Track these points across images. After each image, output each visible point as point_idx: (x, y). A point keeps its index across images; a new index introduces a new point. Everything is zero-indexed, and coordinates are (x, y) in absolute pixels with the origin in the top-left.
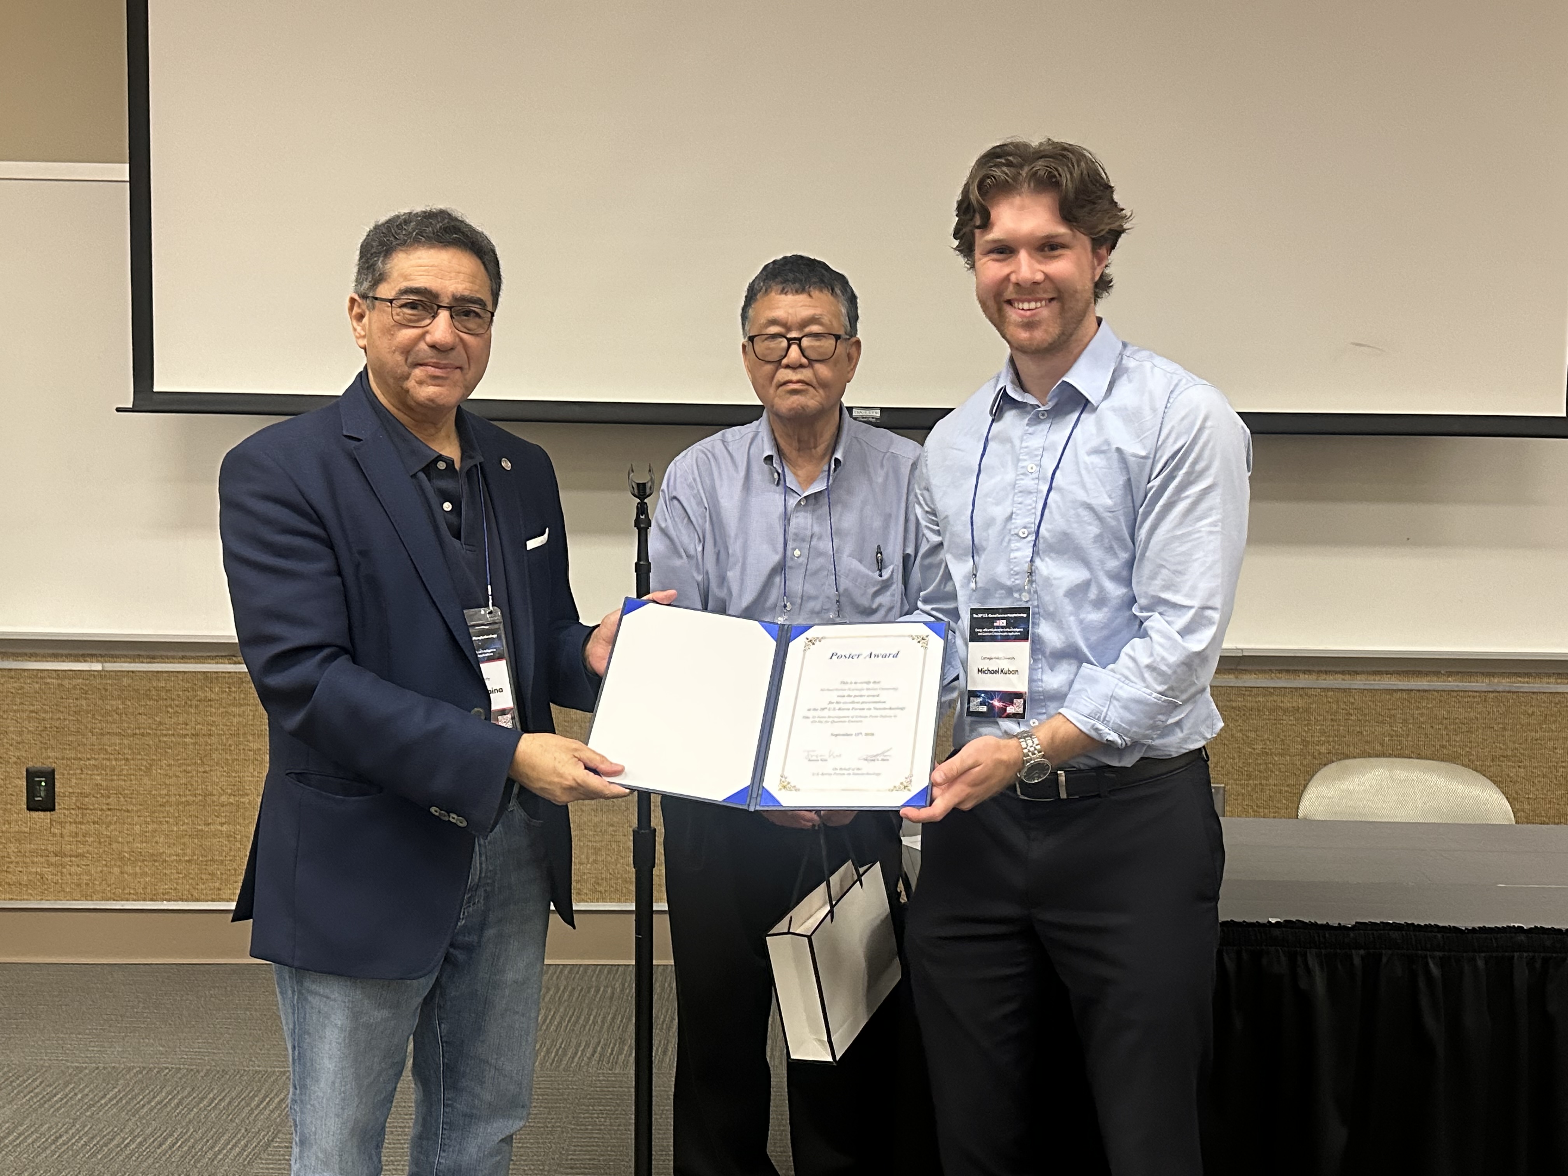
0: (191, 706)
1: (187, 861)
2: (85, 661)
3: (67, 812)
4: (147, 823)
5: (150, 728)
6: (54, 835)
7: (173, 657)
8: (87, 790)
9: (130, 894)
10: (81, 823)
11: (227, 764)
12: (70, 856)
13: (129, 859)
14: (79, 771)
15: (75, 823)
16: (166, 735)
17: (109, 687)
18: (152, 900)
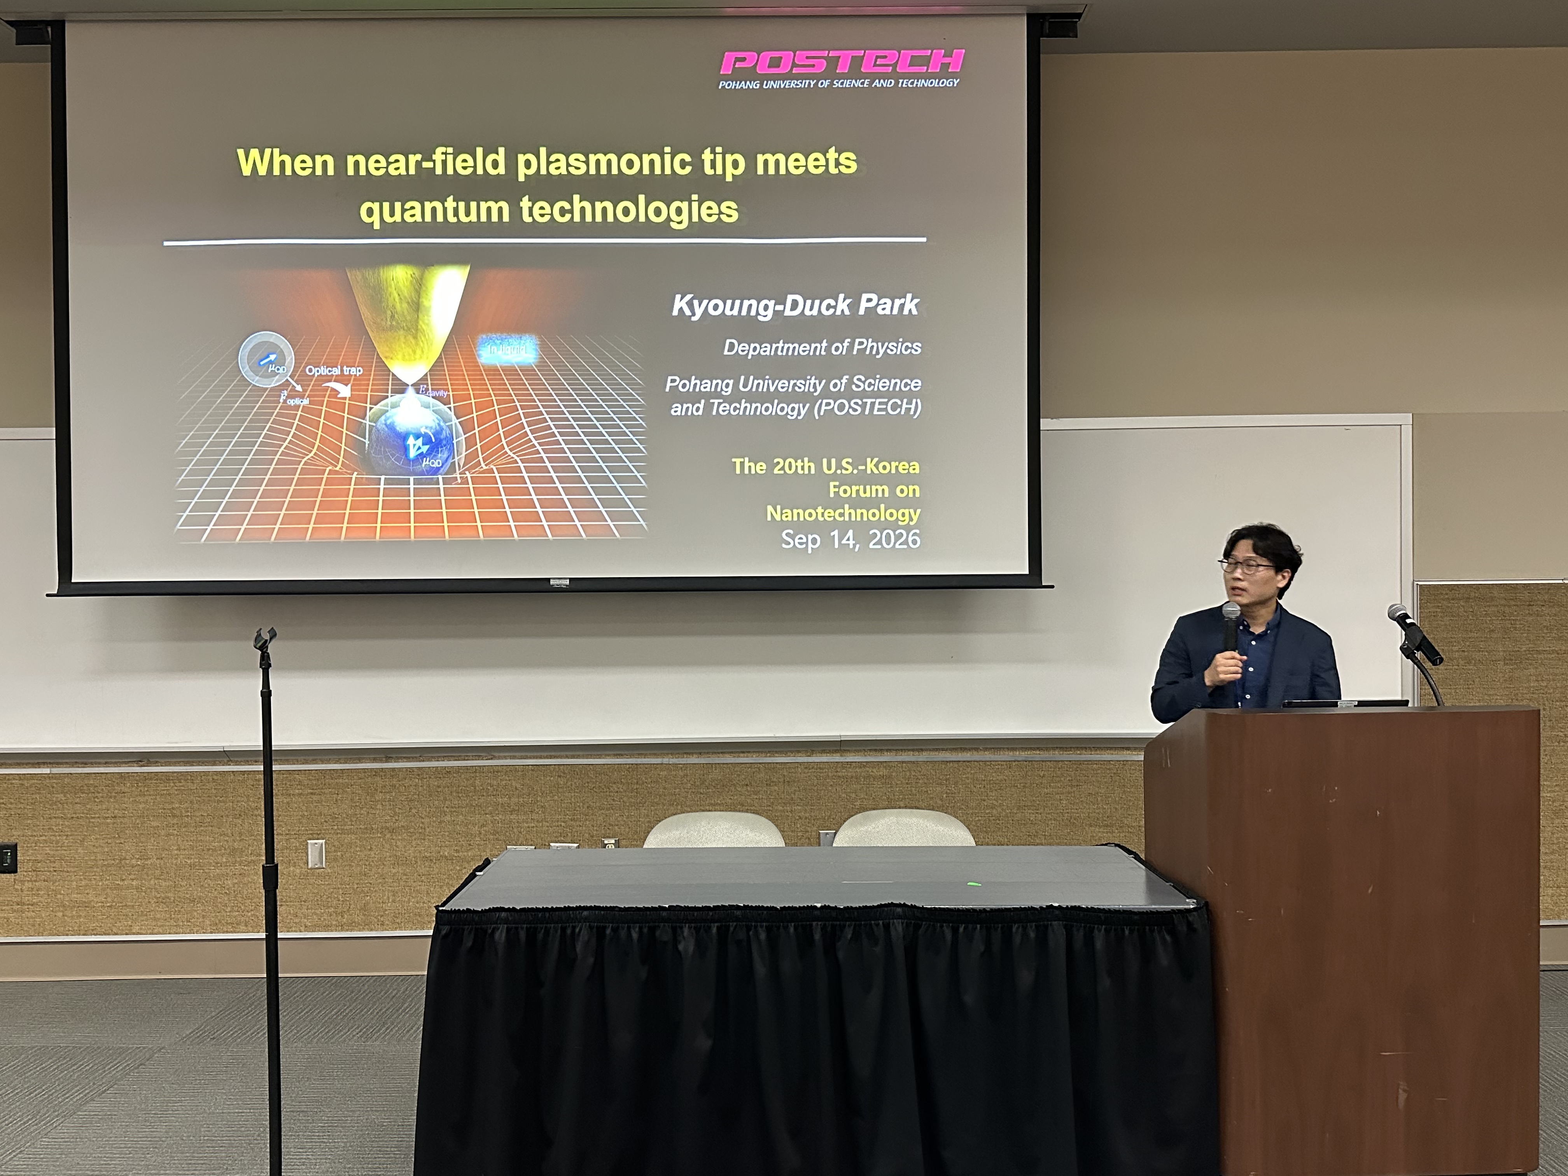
0: (111, 797)
1: (108, 906)
2: (39, 767)
3: (25, 874)
4: (81, 880)
5: (83, 813)
6: (17, 890)
7: (100, 763)
8: (39, 858)
9: (69, 931)
10: (35, 881)
11: (136, 837)
12: (28, 905)
13: (69, 906)
14: (34, 845)
15: (31, 881)
16: (94, 818)
17: (55, 785)
18: (84, 935)
